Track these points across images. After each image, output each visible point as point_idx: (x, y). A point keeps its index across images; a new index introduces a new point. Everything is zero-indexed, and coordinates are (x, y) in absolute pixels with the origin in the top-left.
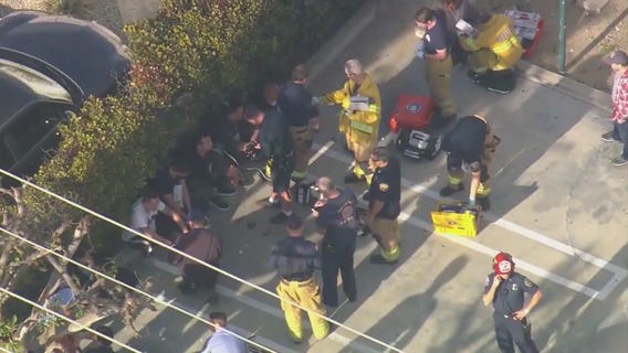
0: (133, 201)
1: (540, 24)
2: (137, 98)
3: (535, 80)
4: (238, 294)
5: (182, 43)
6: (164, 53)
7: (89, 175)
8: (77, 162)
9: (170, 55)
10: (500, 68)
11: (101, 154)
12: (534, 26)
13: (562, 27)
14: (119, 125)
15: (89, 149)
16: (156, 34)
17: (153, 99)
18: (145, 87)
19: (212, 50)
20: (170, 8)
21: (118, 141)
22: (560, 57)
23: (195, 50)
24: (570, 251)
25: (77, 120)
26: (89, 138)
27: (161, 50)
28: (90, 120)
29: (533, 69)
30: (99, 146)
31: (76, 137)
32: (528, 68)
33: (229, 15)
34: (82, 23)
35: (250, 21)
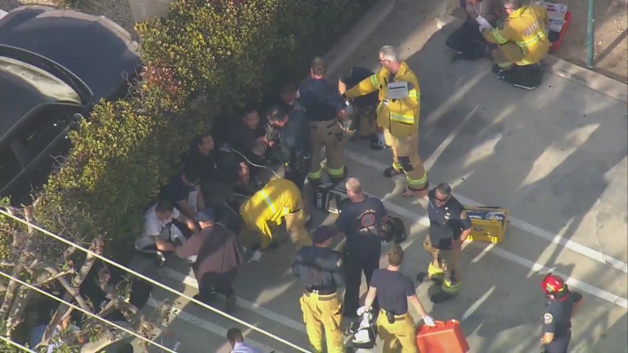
0: (146, 209)
1: (568, 16)
2: (149, 103)
3: (562, 75)
4: (256, 305)
5: (195, 43)
6: (177, 53)
7: (99, 184)
8: (88, 170)
9: (183, 56)
10: (525, 62)
11: (113, 161)
12: (561, 18)
13: (591, 20)
14: (131, 131)
15: (100, 157)
16: (168, 34)
17: (165, 103)
18: (158, 90)
19: (227, 50)
20: (182, 4)
21: (130, 148)
22: (588, 51)
23: (208, 50)
24: (601, 258)
25: (87, 126)
26: (100, 145)
27: (173, 50)
28: (101, 125)
29: (561, 63)
30: (110, 153)
31: (86, 144)
32: (555, 62)
33: (244, 12)
34: (91, 18)
35: (266, 19)
